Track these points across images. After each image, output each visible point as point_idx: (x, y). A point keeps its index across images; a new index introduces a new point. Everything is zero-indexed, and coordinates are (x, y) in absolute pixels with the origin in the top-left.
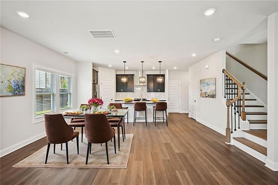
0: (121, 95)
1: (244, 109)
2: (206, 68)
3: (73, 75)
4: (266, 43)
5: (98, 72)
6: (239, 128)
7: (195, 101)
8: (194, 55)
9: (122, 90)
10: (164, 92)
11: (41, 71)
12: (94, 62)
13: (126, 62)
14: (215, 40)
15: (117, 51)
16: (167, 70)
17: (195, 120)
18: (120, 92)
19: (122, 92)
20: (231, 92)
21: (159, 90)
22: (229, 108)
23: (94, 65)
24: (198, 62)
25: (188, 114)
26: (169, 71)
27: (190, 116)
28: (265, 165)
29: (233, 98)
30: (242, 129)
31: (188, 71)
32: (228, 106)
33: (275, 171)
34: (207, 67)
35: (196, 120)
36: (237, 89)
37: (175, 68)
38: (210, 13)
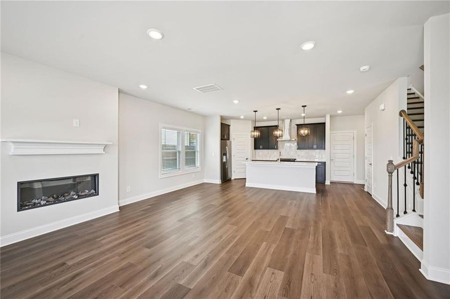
0: (261, 153)
2: (380, 109)
3: (200, 131)
5: (229, 126)
6: (414, 210)
8: (350, 92)
9: (261, 147)
10: (325, 149)
11: (166, 130)
12: (222, 115)
13: (256, 111)
14: (362, 69)
15: (236, 102)
16: (327, 115)
17: (371, 195)
18: (259, 149)
19: (261, 149)
21: (315, 146)
22: (392, 176)
23: (222, 118)
24: (373, 99)
25: (364, 185)
26: (331, 116)
27: (366, 190)
28: (420, 270)
30: (419, 212)
31: (364, 114)
32: (389, 173)
33: (428, 280)
34: (382, 107)
36: (412, 143)
37: (340, 112)
38: (308, 46)
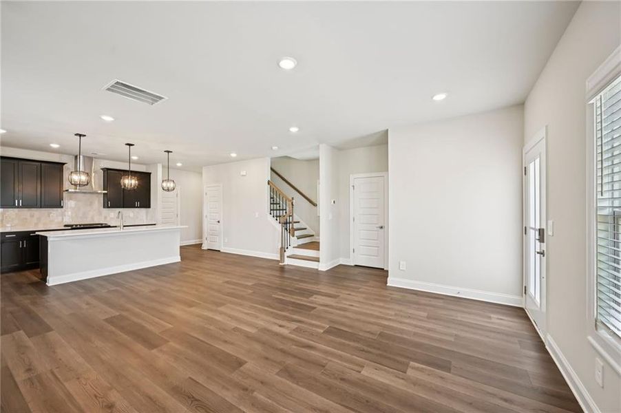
1: (292, 225)
2: (242, 174)
4: (318, 159)
7: (219, 222)
9: (18, 202)
10: (149, 207)
15: (108, 118)
17: (219, 251)
19: (18, 207)
20: (278, 208)
21: (137, 204)
27: (205, 247)
29: (281, 214)
30: (292, 246)
31: (201, 173)
35: (221, 251)
